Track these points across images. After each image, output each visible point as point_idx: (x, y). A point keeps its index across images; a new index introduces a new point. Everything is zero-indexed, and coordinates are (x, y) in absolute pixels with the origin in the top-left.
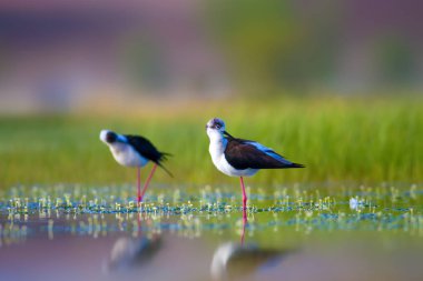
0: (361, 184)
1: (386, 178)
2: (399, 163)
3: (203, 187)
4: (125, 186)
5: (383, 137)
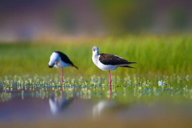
1: (175, 72)
2: (181, 66)
4: (56, 75)
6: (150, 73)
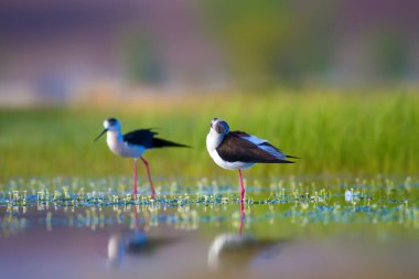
0: (356, 176)
3: (200, 179)
5: (378, 130)
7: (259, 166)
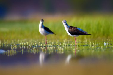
4: (43, 39)
6: (99, 38)
7: (80, 36)
